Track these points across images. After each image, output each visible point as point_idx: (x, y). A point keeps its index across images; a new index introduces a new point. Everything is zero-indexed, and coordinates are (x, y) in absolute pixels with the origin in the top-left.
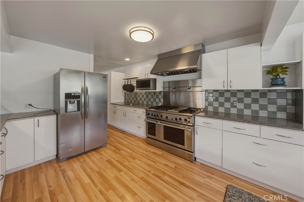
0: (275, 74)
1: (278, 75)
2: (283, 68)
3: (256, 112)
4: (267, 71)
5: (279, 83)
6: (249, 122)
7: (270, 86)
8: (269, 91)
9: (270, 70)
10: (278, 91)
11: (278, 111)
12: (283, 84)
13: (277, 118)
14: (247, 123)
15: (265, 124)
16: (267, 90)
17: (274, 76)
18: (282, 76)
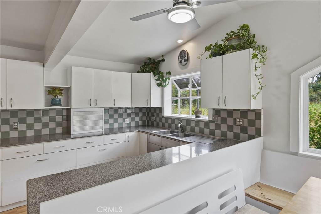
0: (54, 95)
1: (56, 96)
2: (60, 89)
3: (38, 132)
4: (49, 91)
5: (57, 103)
6: (33, 143)
7: (51, 106)
8: (50, 109)
9: (50, 90)
10: (57, 110)
11: (57, 127)
12: (60, 104)
13: (56, 134)
14: (32, 143)
15: (47, 140)
16: (48, 109)
17: (54, 96)
18: (59, 97)
